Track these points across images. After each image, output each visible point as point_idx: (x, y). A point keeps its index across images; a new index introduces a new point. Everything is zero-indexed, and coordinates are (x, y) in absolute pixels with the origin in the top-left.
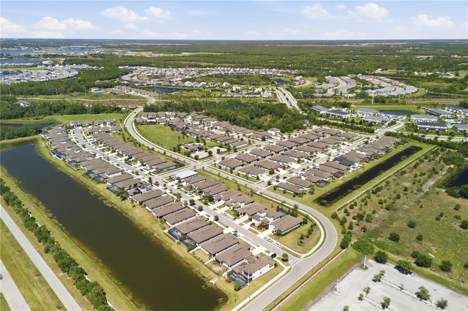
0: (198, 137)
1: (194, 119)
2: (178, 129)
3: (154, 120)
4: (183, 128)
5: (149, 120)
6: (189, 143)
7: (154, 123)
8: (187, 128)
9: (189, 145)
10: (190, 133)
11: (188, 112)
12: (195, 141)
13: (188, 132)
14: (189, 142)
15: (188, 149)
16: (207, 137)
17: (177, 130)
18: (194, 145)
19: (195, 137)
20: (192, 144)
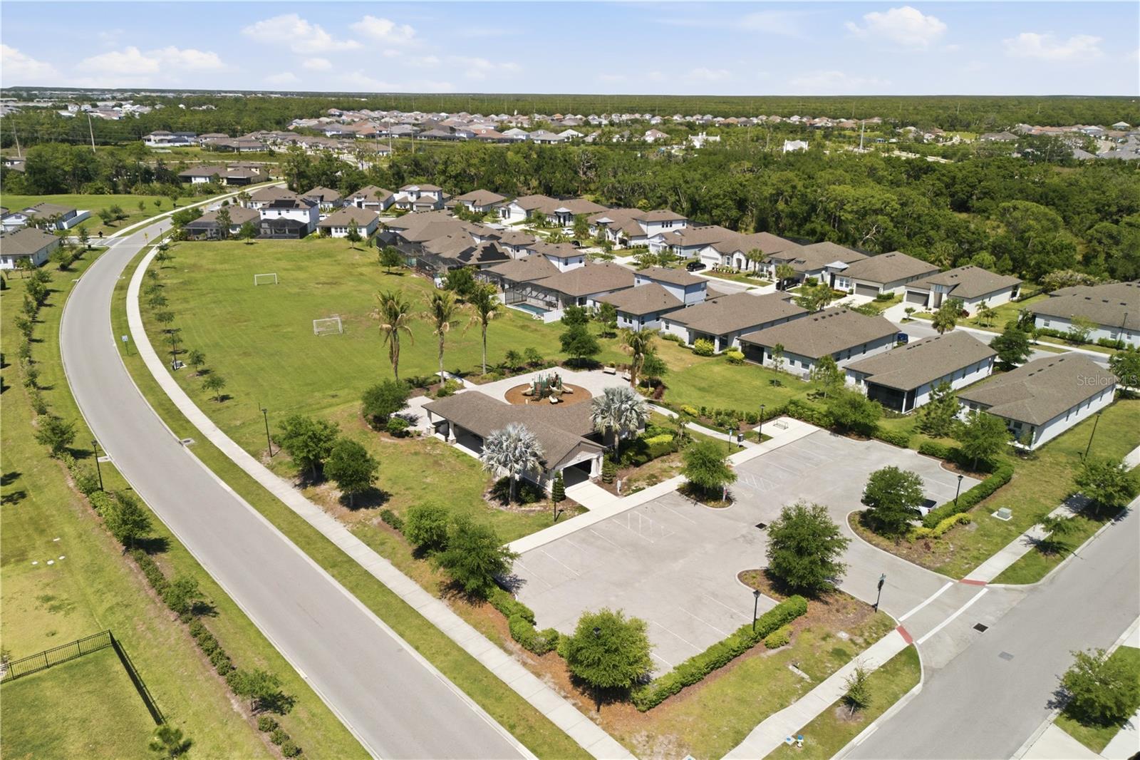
0: (576, 318)
1: (535, 218)
2: (427, 265)
3: (301, 216)
4: (466, 255)
5: (273, 215)
6: (502, 371)
7: (301, 231)
8: (492, 254)
9: (497, 390)
10: (515, 286)
11: (510, 193)
12: (552, 349)
13: (500, 279)
14: (500, 358)
15: (473, 440)
16: (657, 315)
17: (421, 267)
18: (542, 392)
19: (557, 315)
20: (530, 379)
